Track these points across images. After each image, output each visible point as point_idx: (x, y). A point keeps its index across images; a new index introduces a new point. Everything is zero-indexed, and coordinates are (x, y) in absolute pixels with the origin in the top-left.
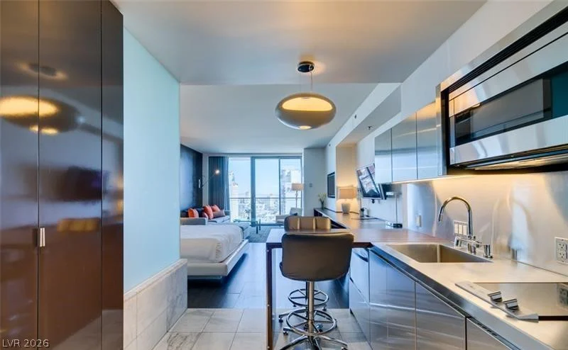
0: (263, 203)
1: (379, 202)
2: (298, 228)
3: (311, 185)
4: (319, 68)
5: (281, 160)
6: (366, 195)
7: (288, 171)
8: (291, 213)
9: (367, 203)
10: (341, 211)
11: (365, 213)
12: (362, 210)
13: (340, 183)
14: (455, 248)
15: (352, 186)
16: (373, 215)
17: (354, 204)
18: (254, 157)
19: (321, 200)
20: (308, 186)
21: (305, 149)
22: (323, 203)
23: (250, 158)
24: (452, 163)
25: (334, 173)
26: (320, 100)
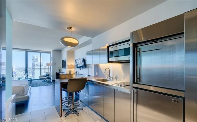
0: (22, 71)
1: (82, 69)
2: (64, 78)
3: (55, 64)
4: (73, 29)
5: (41, 53)
6: (78, 67)
7: (36, 57)
8: (46, 75)
9: (78, 70)
10: (69, 73)
11: (77, 73)
12: (76, 72)
13: (68, 63)
14: (106, 79)
15: (72, 64)
16: (79, 73)
17: (73, 71)
18: (27, 51)
19: (59, 69)
20: (54, 64)
21: (53, 50)
22: (60, 70)
23: (25, 51)
24: (109, 61)
25: (66, 60)
26: (75, 39)
